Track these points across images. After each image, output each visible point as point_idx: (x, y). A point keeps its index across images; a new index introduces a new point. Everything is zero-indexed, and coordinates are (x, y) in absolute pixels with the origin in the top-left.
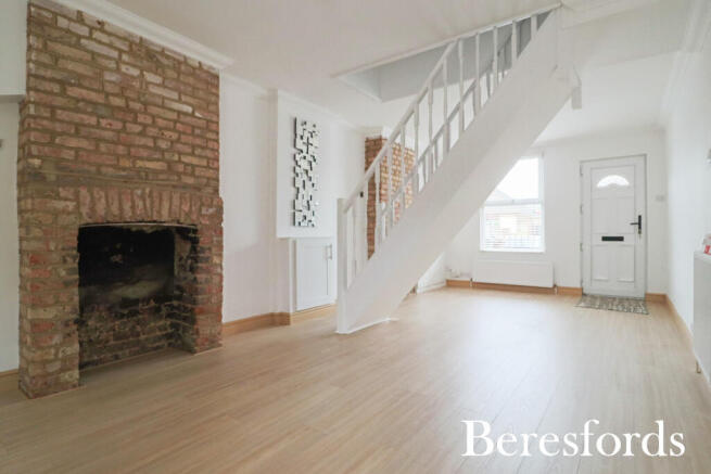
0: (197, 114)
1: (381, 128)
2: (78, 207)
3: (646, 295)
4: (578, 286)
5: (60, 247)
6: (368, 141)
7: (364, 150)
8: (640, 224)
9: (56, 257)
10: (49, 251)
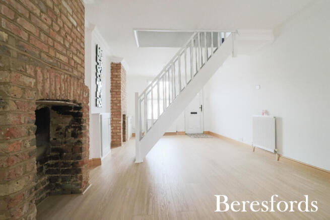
0: (78, 29)
1: (122, 59)
2: (36, 84)
3: (204, 132)
4: (184, 131)
5: (27, 120)
6: (112, 63)
7: (110, 68)
8: (202, 108)
9: (24, 130)
10: (21, 123)
